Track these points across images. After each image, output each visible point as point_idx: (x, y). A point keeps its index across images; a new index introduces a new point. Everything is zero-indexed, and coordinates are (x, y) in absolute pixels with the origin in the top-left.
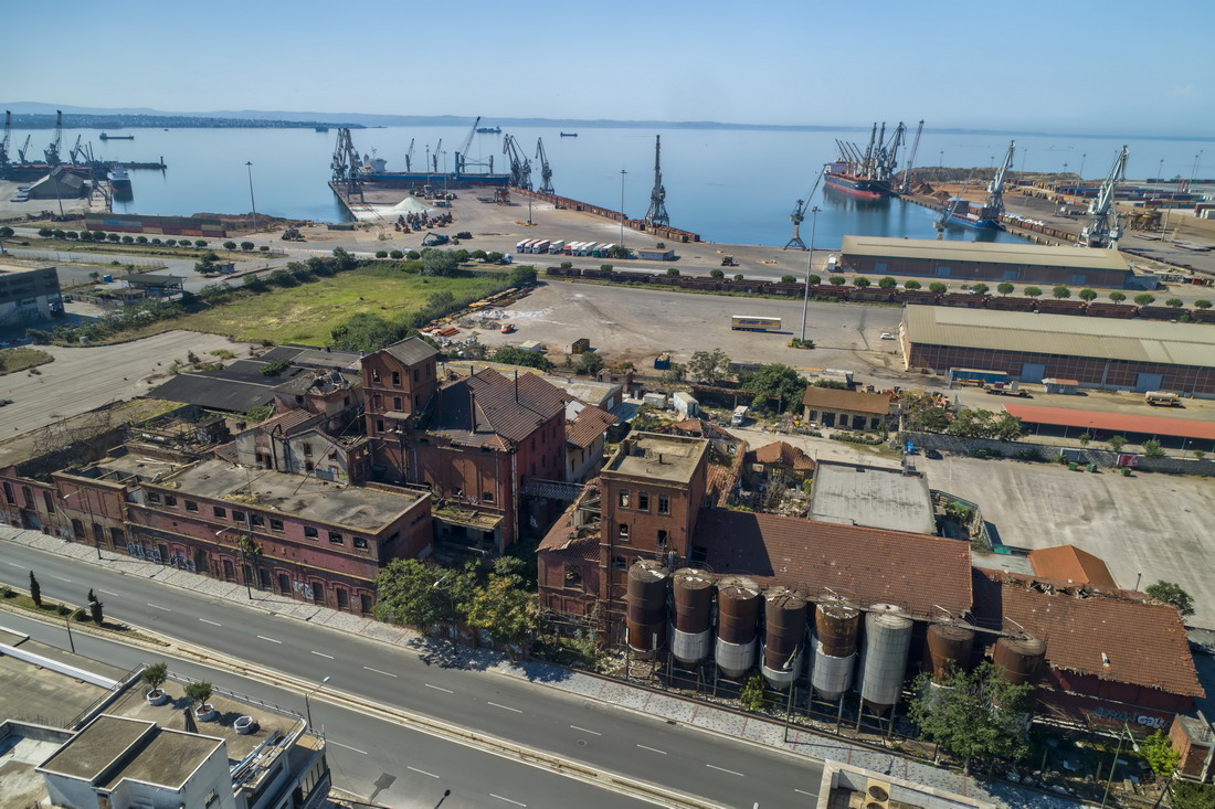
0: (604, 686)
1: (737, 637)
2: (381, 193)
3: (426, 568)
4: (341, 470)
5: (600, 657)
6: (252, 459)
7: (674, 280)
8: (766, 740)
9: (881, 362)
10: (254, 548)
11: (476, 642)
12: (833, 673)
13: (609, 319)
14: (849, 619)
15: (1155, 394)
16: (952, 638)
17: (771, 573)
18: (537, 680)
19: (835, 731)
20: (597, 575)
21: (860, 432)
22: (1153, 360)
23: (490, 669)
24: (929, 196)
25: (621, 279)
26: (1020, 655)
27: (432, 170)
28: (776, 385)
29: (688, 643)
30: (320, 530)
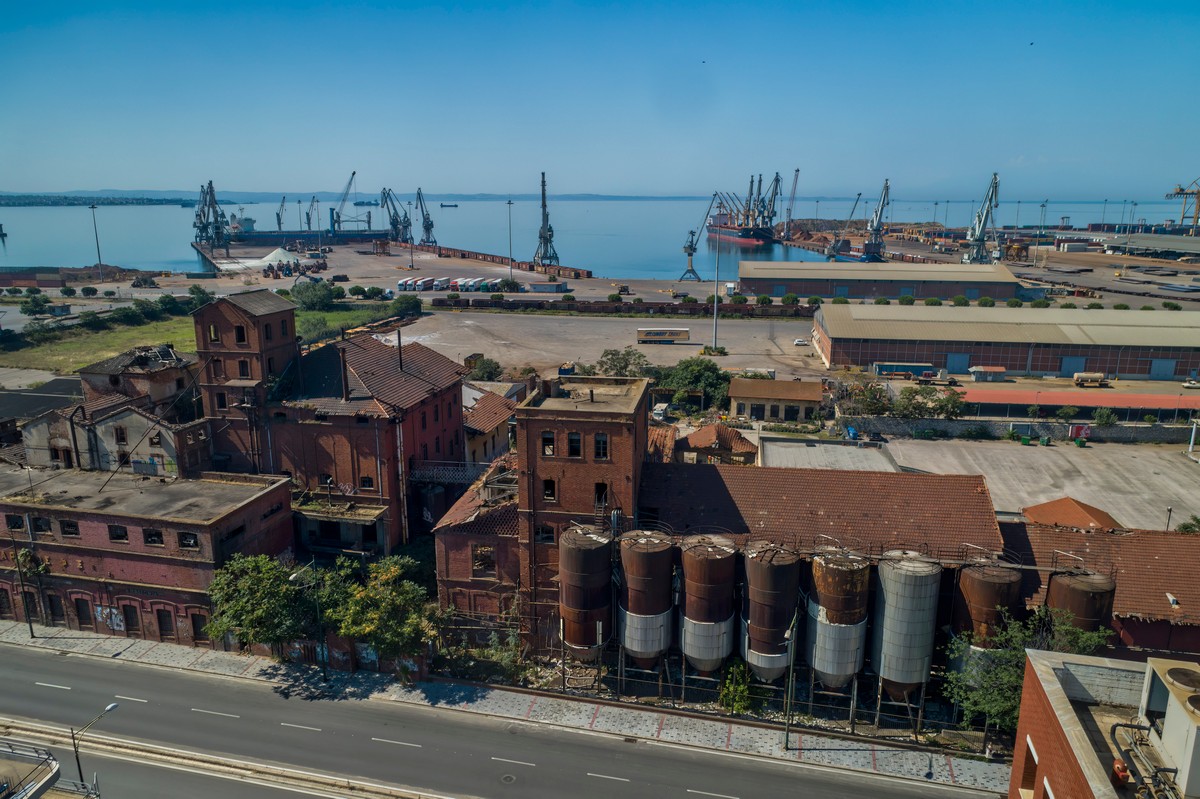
0: (533, 703)
1: (710, 613)
2: (247, 250)
3: (281, 564)
4: (167, 459)
5: (524, 669)
6: (45, 457)
7: (571, 306)
8: (761, 750)
9: (801, 364)
10: (38, 565)
11: (357, 665)
12: (840, 649)
13: (503, 340)
14: (859, 570)
15: (1083, 375)
16: (997, 581)
17: (747, 530)
18: (442, 704)
19: (849, 729)
20: (516, 555)
21: (794, 423)
22: (1075, 343)
23: (375, 697)
24: (810, 242)
25: (513, 307)
26: (1087, 593)
27: (305, 228)
28: (697, 379)
29: (645, 630)
30: (130, 528)
